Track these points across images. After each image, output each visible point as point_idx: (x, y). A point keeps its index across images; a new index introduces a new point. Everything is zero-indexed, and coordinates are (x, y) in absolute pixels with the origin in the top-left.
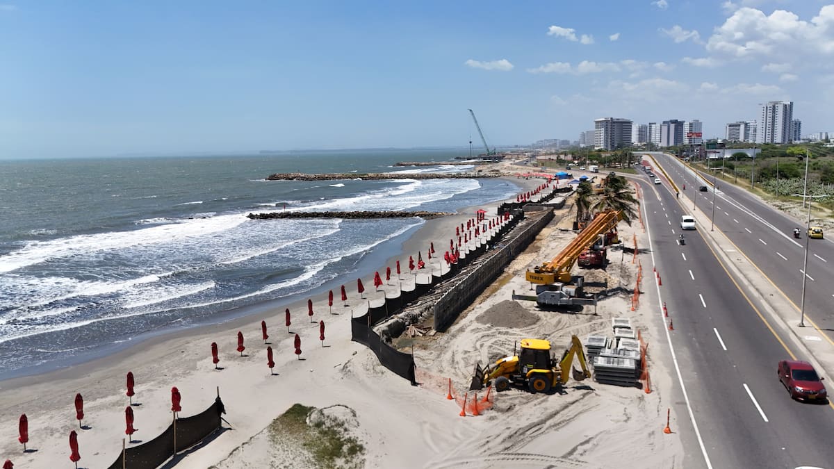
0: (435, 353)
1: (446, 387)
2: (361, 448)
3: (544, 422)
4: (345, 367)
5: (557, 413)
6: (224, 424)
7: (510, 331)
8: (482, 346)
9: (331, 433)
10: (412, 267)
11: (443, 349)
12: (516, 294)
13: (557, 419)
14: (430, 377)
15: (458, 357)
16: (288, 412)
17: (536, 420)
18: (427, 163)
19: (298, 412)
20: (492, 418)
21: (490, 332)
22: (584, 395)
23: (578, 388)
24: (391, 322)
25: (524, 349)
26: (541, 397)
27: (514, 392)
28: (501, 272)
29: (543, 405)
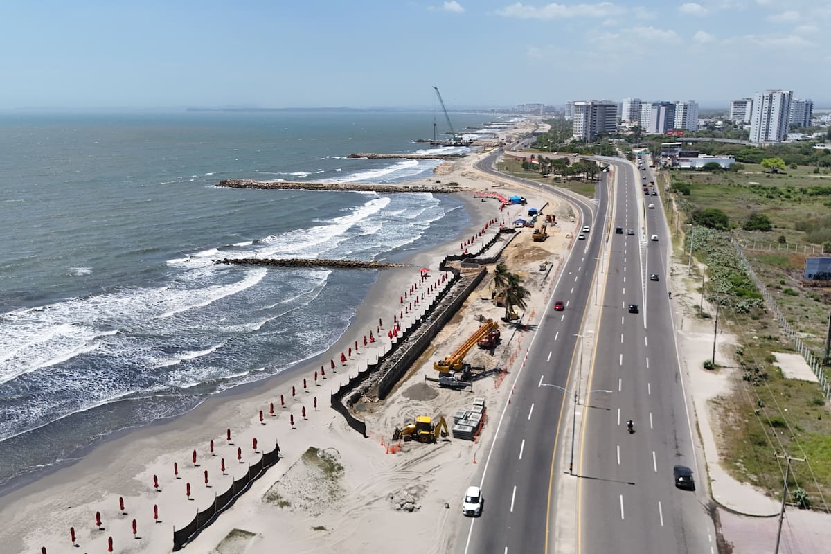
0: (377, 418)
1: (381, 439)
2: (343, 468)
3: (422, 457)
4: (330, 426)
5: (430, 453)
6: (279, 456)
7: (420, 403)
8: (402, 414)
9: (329, 461)
10: (365, 343)
11: (381, 415)
12: (427, 377)
13: (429, 456)
14: (373, 433)
15: (388, 422)
16: (308, 451)
17: (419, 456)
18: (384, 155)
19: (312, 452)
20: (400, 455)
21: (408, 404)
22: (445, 444)
23: (444, 441)
24: (352, 393)
25: (418, 422)
26: (425, 444)
27: (413, 442)
28: (428, 344)
29: (425, 449)
